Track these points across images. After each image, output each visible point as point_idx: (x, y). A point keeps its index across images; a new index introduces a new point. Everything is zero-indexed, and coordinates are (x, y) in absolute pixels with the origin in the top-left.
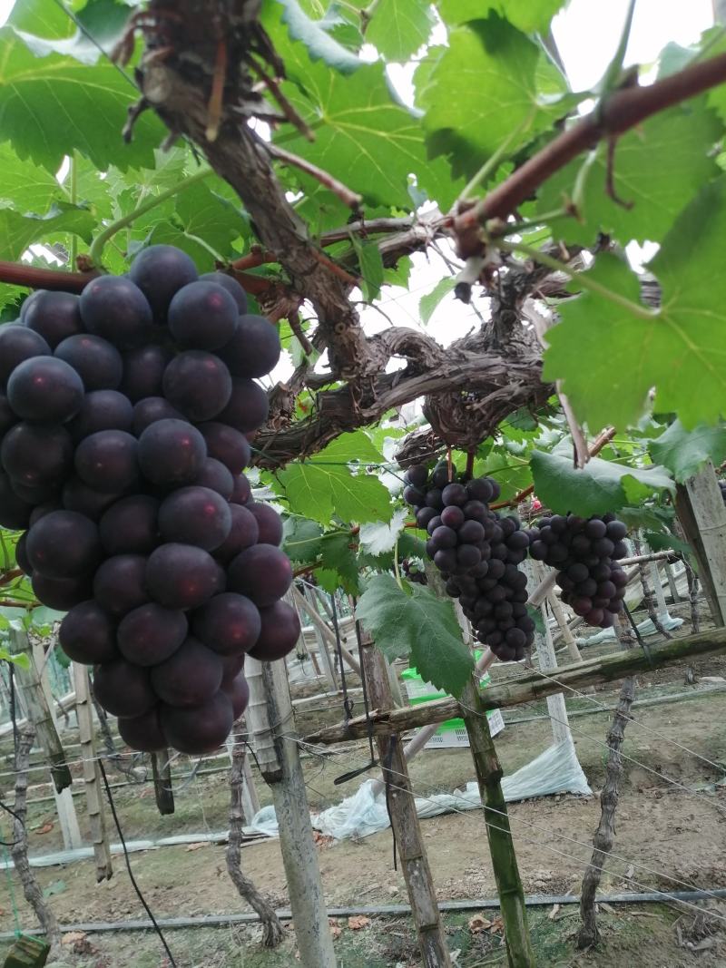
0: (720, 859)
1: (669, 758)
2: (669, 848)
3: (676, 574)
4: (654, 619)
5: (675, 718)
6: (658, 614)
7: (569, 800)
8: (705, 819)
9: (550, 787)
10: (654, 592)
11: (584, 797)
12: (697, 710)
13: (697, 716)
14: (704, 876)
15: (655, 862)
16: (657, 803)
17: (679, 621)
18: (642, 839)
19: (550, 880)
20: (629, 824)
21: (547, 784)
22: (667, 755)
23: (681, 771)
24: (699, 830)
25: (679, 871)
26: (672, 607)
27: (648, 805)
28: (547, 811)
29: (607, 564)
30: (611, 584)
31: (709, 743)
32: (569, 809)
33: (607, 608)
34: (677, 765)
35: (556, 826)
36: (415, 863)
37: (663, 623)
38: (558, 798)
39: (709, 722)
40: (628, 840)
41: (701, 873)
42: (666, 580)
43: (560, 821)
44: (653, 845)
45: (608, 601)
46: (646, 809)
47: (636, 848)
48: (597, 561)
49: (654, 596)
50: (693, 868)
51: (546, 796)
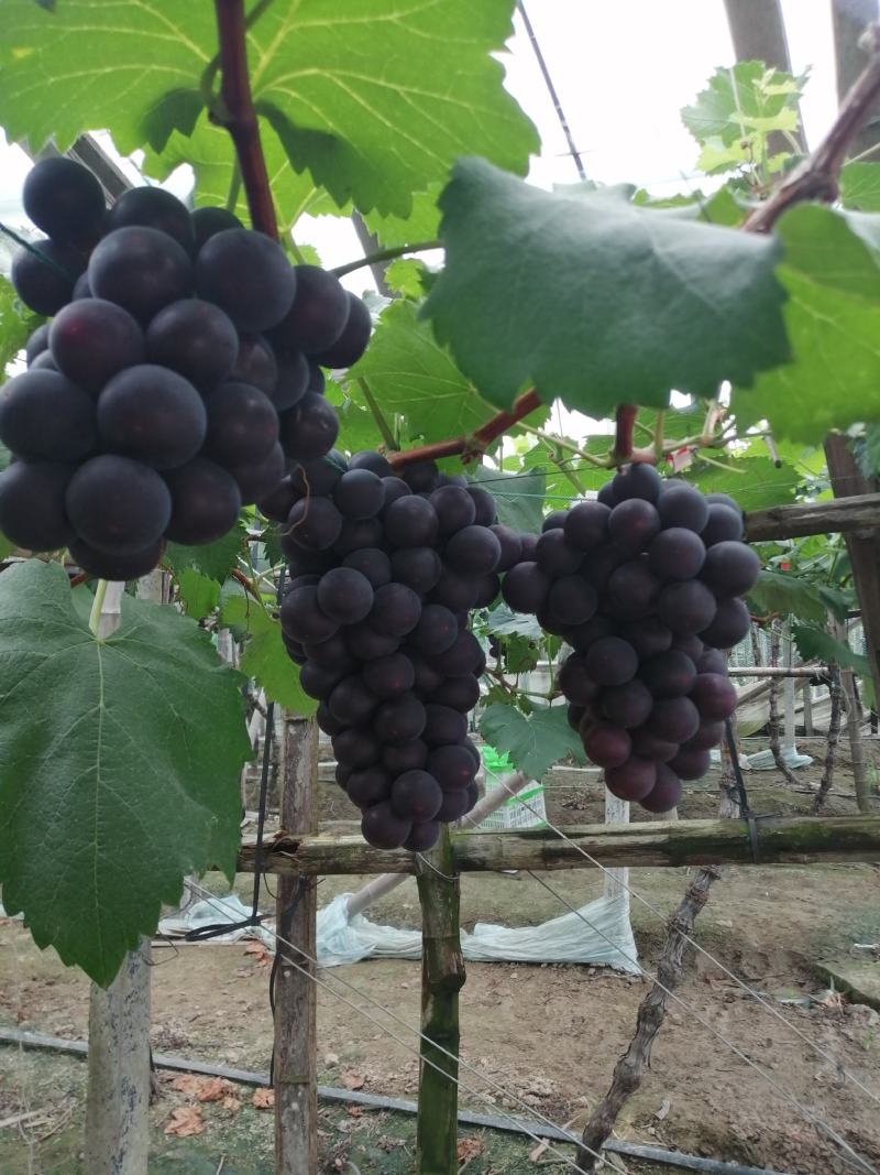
0: (796, 1121)
1: (756, 945)
2: (727, 1085)
3: (815, 699)
4: (776, 751)
5: (775, 890)
6: (782, 746)
7: (607, 977)
8: (787, 1049)
9: (585, 954)
10: (782, 717)
11: (627, 976)
12: (807, 885)
13: (806, 893)
14: (768, 1143)
15: (702, 1103)
16: (726, 1009)
17: (807, 759)
18: (692, 1060)
19: (547, 1096)
20: (678, 1033)
21: (583, 949)
22: (754, 939)
23: (768, 965)
24: (775, 1066)
25: (734, 1126)
26: (803, 740)
27: (712, 1008)
28: (573, 986)
29: (693, 656)
30: (689, 707)
31: (813, 935)
32: (603, 990)
33: (670, 764)
34: (763, 956)
35: (579, 1012)
36: (297, 1090)
37: (786, 758)
38: (592, 971)
39: (820, 906)
40: (672, 1057)
41: (764, 1137)
42: (802, 705)
43: (586, 1006)
44: (705, 1073)
45: (674, 747)
46: (708, 1013)
47: (681, 1072)
48: (667, 641)
49: (782, 722)
50: (755, 1126)
51: (577, 964)
